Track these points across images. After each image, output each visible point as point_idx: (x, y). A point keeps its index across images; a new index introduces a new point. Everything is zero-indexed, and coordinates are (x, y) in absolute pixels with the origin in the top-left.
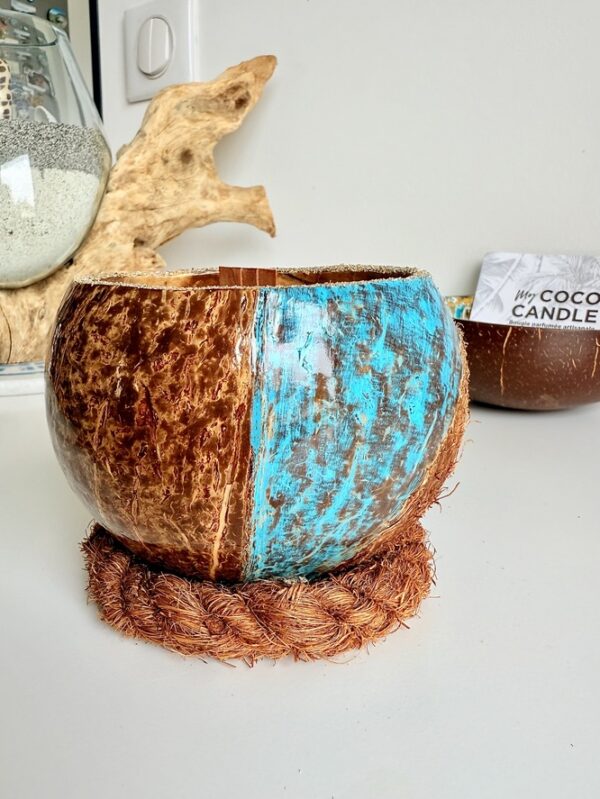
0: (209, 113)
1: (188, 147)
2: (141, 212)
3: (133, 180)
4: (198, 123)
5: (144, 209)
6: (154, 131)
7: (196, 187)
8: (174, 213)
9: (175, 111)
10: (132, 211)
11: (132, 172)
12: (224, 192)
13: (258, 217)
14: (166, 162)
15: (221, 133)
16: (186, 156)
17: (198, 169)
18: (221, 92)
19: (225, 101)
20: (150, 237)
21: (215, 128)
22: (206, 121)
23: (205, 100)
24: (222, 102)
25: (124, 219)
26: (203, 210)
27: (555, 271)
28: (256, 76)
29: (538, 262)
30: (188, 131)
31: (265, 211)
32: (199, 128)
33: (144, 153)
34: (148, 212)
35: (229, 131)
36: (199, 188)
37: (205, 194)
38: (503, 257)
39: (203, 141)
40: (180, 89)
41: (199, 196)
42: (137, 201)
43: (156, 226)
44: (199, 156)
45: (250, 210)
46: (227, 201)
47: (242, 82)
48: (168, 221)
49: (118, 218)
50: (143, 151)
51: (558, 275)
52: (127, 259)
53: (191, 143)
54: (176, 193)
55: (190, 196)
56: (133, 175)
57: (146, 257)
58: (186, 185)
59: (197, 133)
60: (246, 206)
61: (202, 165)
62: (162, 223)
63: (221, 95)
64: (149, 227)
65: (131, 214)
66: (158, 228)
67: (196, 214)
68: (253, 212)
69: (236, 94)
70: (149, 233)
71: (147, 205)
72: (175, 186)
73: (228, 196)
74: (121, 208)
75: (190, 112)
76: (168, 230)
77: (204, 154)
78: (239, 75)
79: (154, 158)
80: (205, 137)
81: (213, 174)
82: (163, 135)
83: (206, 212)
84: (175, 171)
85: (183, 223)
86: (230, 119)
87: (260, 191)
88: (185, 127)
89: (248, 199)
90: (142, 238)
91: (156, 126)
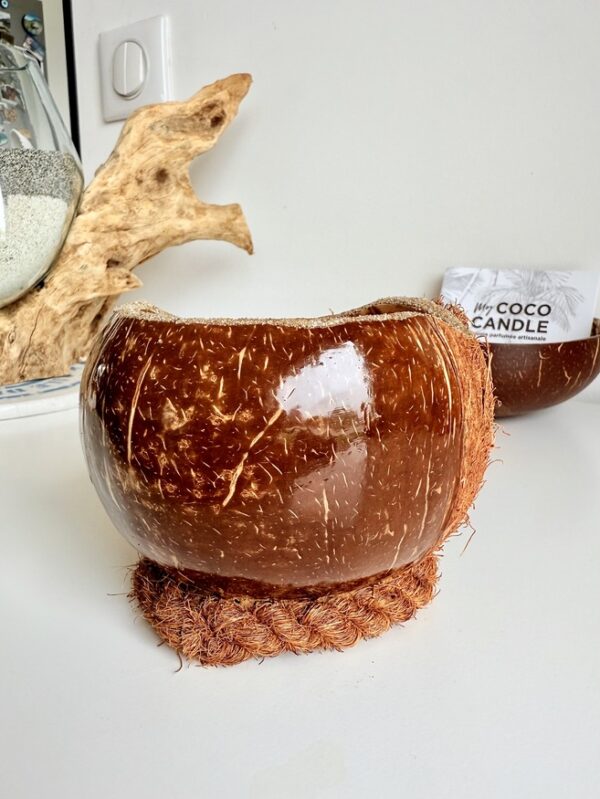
0: (183, 132)
1: (163, 166)
2: (115, 233)
3: (106, 202)
4: (172, 143)
5: (118, 230)
6: (128, 151)
7: (171, 206)
8: (150, 232)
9: (149, 131)
10: (104, 232)
11: (104, 193)
12: (201, 210)
13: (235, 235)
14: (140, 182)
15: (196, 151)
16: (161, 175)
17: (174, 188)
18: (197, 110)
19: (201, 119)
20: (124, 258)
21: (190, 147)
22: (180, 140)
23: (181, 119)
24: (197, 120)
25: (96, 241)
26: (179, 229)
27: (510, 284)
28: (231, 95)
29: (494, 276)
30: (163, 151)
31: (242, 229)
32: (173, 147)
33: (117, 173)
34: (122, 232)
35: (204, 149)
36: (175, 207)
37: (181, 213)
38: (462, 271)
39: (179, 160)
40: (153, 109)
41: (175, 215)
42: (110, 223)
43: (130, 246)
44: (175, 176)
45: (226, 228)
46: (203, 219)
47: (218, 101)
48: (143, 240)
49: (90, 240)
50: (116, 171)
52: (100, 280)
53: (166, 163)
54: (151, 213)
55: (164, 215)
56: (106, 196)
57: (120, 278)
58: (162, 204)
59: (171, 152)
60: (221, 225)
61: (178, 185)
62: (137, 243)
63: (197, 114)
64: (124, 248)
65: (104, 235)
66: (133, 248)
67: (171, 233)
68: (230, 230)
69: (212, 112)
70: (124, 253)
71: (120, 225)
72: (150, 206)
73: (205, 214)
74: (94, 230)
75: (164, 133)
76: (144, 249)
77: (179, 174)
78: (214, 93)
79: (128, 178)
80: (180, 156)
81: (189, 193)
82: (136, 155)
83: (182, 231)
84: (149, 190)
85: (159, 242)
86: (204, 138)
87: (236, 209)
88: (158, 147)
89: (223, 217)
90: (116, 259)
91: (129, 146)
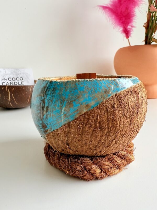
51: (11, 74)
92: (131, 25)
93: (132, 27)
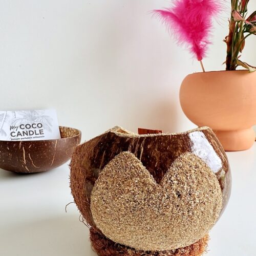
92: (205, 40)
93: (207, 43)
